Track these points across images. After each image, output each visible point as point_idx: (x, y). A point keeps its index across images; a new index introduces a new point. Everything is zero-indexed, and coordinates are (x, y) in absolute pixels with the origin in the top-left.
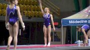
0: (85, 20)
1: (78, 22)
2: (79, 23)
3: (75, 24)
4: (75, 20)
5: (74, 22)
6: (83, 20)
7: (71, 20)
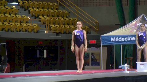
0: (132, 36)
1: (123, 39)
2: (125, 41)
3: (119, 42)
4: (119, 37)
5: (117, 40)
6: (130, 36)
7: (113, 37)
